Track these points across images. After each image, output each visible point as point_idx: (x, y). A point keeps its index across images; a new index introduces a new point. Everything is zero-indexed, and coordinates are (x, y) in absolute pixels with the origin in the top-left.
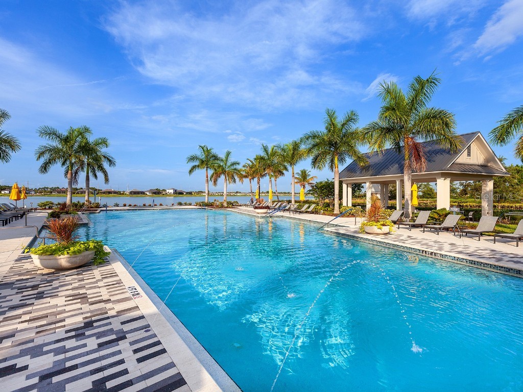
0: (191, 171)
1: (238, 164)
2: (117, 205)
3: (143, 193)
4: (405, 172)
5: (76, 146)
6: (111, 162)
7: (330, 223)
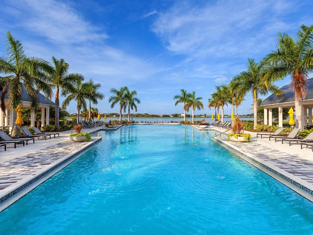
0: (176, 104)
1: (201, 98)
2: (142, 122)
3: (169, 116)
4: (296, 100)
5: (123, 96)
6: (139, 102)
7: (225, 133)
